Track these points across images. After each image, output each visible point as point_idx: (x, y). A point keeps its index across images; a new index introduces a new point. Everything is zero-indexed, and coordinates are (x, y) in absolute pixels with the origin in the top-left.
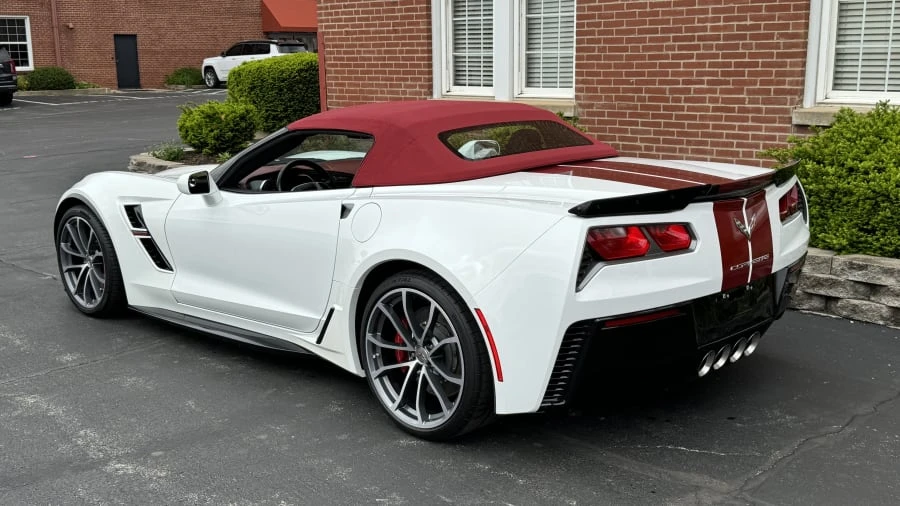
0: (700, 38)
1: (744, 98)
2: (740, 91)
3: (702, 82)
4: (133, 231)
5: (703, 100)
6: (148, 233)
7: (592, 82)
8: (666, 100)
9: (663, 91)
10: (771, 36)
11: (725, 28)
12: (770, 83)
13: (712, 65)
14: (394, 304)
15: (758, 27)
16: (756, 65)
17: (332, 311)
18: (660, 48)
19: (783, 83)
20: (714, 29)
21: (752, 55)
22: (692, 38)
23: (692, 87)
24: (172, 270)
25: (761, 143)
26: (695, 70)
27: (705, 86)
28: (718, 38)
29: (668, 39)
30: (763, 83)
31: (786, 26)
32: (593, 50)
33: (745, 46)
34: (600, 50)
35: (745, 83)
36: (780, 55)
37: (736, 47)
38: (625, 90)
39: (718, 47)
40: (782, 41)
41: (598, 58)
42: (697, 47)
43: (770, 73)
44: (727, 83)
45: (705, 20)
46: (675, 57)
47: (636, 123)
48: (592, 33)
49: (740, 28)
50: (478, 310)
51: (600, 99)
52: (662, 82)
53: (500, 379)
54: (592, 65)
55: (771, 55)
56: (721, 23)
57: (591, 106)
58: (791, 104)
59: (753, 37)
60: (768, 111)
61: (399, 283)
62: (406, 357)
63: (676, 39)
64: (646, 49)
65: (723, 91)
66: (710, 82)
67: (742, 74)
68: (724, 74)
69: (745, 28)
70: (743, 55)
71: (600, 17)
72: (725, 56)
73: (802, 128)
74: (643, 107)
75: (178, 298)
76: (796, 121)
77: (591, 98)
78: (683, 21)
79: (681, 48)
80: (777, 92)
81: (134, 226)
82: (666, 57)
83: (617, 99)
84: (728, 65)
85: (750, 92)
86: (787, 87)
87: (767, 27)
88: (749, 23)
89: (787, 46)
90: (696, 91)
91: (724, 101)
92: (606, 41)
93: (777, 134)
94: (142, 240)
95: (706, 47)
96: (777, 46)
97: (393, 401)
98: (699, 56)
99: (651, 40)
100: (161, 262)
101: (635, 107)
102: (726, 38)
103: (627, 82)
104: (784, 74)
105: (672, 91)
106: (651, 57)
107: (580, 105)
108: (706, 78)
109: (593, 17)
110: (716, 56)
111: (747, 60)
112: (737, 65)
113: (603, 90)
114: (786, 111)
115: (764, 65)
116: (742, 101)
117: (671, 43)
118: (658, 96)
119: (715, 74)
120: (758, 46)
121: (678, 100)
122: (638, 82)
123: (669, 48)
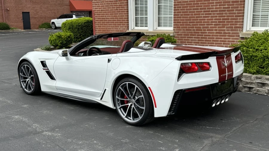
0: (212, 11)
1: (225, 29)
2: (224, 27)
3: (212, 25)
4: (43, 69)
5: (213, 30)
6: (48, 69)
7: (178, 25)
8: (201, 30)
9: (200, 27)
10: (233, 10)
11: (219, 8)
12: (233, 25)
13: (215, 19)
14: (124, 87)
15: (229, 8)
16: (229, 19)
17: (105, 90)
18: (199, 14)
19: (237, 24)
20: (216, 8)
21: (227, 16)
22: (209, 11)
23: (209, 26)
24: (55, 80)
25: (230, 43)
26: (210, 21)
27: (213, 26)
28: (217, 11)
29: (202, 12)
30: (231, 25)
31: (238, 7)
32: (179, 15)
33: (225, 13)
34: (181, 15)
35: (225, 25)
36: (236, 16)
37: (223, 14)
38: (189, 27)
39: (217, 14)
40: (236, 12)
41: (180, 17)
42: (211, 14)
43: (233, 22)
44: (220, 25)
45: (213, 6)
46: (204, 17)
47: (192, 38)
48: (179, 10)
49: (224, 8)
50: (149, 87)
51: (181, 30)
52: (200, 25)
53: (156, 107)
54: (179, 20)
55: (233, 16)
56: (218, 7)
57: (178, 32)
58: (239, 31)
59: (228, 11)
60: (232, 33)
61: (126, 81)
62: (128, 102)
63: (204, 11)
64: (195, 14)
65: (219, 27)
66: (215, 25)
67: (224, 22)
68: (219, 22)
69: (225, 8)
70: (225, 16)
71: (181, 5)
72: (219, 17)
73: (242, 38)
74: (194, 33)
75: (57, 88)
76: (240, 36)
77: (178, 30)
78: (207, 6)
79: (206, 14)
80: (235, 27)
81: (44, 67)
82: (201, 17)
83: (186, 30)
84: (220, 19)
85: (227, 28)
86: (238, 26)
87: (232, 8)
88: (226, 6)
89: (238, 13)
90: (211, 27)
91: (219, 30)
92: (183, 12)
93: (235, 40)
94: (46, 71)
95: (213, 14)
96: (235, 13)
97: (124, 115)
98: (211, 17)
99: (197, 12)
100: (52, 78)
101: (192, 33)
102: (220, 11)
103: (190, 25)
104: (237, 22)
105: (203, 27)
106: (197, 17)
107: (175, 32)
108: (213, 23)
109: (179, 5)
110: (216, 17)
111: (226, 18)
112: (223, 19)
113: (182, 27)
114: (238, 33)
115: (231, 19)
116: (225, 30)
117: (203, 13)
118: (199, 29)
119: (216, 22)
120: (229, 13)
121: (205, 30)
122: (193, 25)
123: (202, 14)
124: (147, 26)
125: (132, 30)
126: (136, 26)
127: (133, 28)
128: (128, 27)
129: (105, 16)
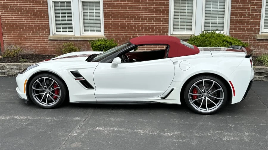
0: (141, 19)
1: (154, 34)
2: (153, 32)
3: (143, 30)
4: (75, 79)
5: (143, 35)
6: (84, 78)
7: (110, 30)
8: (133, 35)
9: (132, 33)
10: (160, 19)
11: (148, 17)
12: (161, 30)
13: (145, 26)
15: (157, 17)
16: (157, 26)
17: (173, 89)
18: (130, 22)
19: (164, 30)
20: (145, 17)
21: (155, 23)
22: (139, 19)
23: (140, 31)
24: (93, 88)
26: (141, 27)
27: (144, 31)
28: (146, 19)
29: (132, 19)
30: (159, 30)
31: (164, 17)
32: (110, 22)
33: (154, 21)
34: (112, 22)
35: (154, 30)
36: (163, 23)
37: (152, 21)
38: (120, 32)
39: (147, 21)
41: (111, 24)
42: (141, 21)
43: (161, 28)
44: (150, 30)
45: (143, 15)
46: (134, 24)
47: (124, 41)
48: (109, 17)
49: (152, 17)
50: (230, 81)
51: (113, 35)
52: (131, 30)
53: (234, 95)
54: (110, 26)
55: (161, 23)
56: (147, 15)
57: (110, 37)
58: (166, 35)
59: (155, 19)
63: (134, 19)
64: (126, 22)
65: (148, 32)
66: (144, 30)
67: (153, 28)
68: (148, 28)
69: (154, 17)
70: (153, 23)
71: (111, 13)
72: (148, 24)
74: (126, 37)
75: (95, 96)
77: (110, 35)
78: (137, 15)
79: (136, 21)
80: (162, 32)
82: (132, 24)
83: (118, 35)
84: (150, 26)
85: (155, 32)
86: (165, 31)
87: (159, 17)
88: (154, 15)
89: (164, 21)
90: (141, 32)
91: (149, 34)
92: (113, 19)
94: (80, 81)
95: (143, 21)
96: (162, 21)
97: (198, 108)
98: (141, 24)
99: (127, 19)
100: (89, 87)
101: (124, 37)
102: (148, 19)
103: (121, 30)
104: (164, 28)
105: (134, 32)
106: (128, 24)
107: (106, 37)
108: (144, 29)
109: (109, 13)
110: (146, 24)
111: (154, 25)
112: (152, 26)
113: (113, 33)
115: (159, 26)
117: (133, 20)
118: (130, 34)
119: (146, 28)
120: (157, 21)
121: (136, 35)
122: (124, 30)
123: (133, 21)
124: (72, 32)
125: (53, 35)
126: (57, 31)
127: (54, 33)
128: (49, 32)
129: (18, 22)
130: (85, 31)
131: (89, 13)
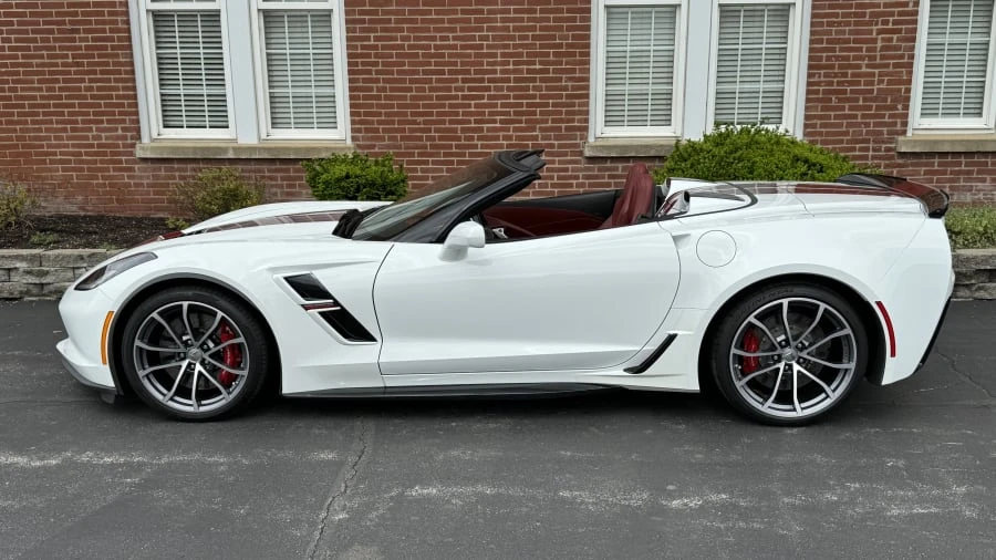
0: (490, 81)
1: (537, 135)
2: (534, 130)
3: (495, 121)
4: (303, 306)
5: (497, 138)
6: (336, 303)
7: (372, 122)
8: (459, 139)
9: (455, 130)
10: (560, 80)
11: (514, 71)
12: (562, 121)
13: (503, 105)
15: (547, 71)
16: (547, 105)
17: (671, 338)
18: (449, 89)
19: (573, 121)
20: (503, 72)
21: (542, 97)
22: (482, 80)
23: (485, 126)
25: (556, 175)
26: (487, 110)
27: (498, 125)
28: (508, 80)
29: (456, 80)
30: (554, 121)
31: (574, 71)
32: (371, 89)
33: (535, 88)
34: (379, 90)
35: (537, 121)
36: (568, 96)
37: (528, 89)
38: (411, 130)
39: (509, 89)
40: (570, 84)
41: (378, 98)
42: (488, 89)
43: (560, 113)
44: (521, 122)
45: (495, 63)
46: (464, 97)
47: (427, 163)
48: (369, 72)
49: (529, 71)
50: (879, 303)
51: (383, 139)
52: (451, 122)
53: (893, 354)
54: (372, 106)
55: (561, 97)
56: (511, 67)
57: (373, 147)
58: (581, 139)
59: (542, 80)
60: (560, 146)
61: (780, 295)
63: (464, 81)
64: (431, 89)
65: (515, 130)
66: (502, 122)
67: (535, 113)
68: (516, 113)
69: (535, 71)
70: (534, 97)
71: (376, 56)
72: (515, 97)
73: (591, 159)
74: (433, 146)
75: (381, 369)
76: (588, 153)
77: (372, 138)
78: (473, 64)
79: (470, 89)
80: (567, 129)
82: (456, 97)
83: (402, 138)
84: (521, 105)
85: (542, 130)
86: (576, 124)
87: (555, 71)
88: (538, 67)
89: (574, 88)
90: (489, 130)
91: (518, 138)
92: (385, 81)
93: (570, 166)
94: (320, 313)
95: (496, 89)
96: (566, 88)
98: (490, 97)
99: (438, 81)
100: (355, 333)
101: (425, 147)
102: (516, 80)
103: (415, 122)
104: (574, 113)
105: (463, 130)
106: (439, 98)
107: (359, 146)
108: (498, 118)
109: (369, 56)
110: (508, 97)
111: (538, 101)
112: (528, 105)
113: (384, 130)
114: (576, 146)
115: (554, 105)
116: (536, 138)
117: (460, 84)
118: (450, 135)
119: (508, 113)
120: (548, 88)
121: (472, 138)
122: (425, 122)
123: (457, 89)
124: (227, 127)
125: (153, 141)
126: (165, 126)
127: (156, 133)
128: (138, 130)
129: (15, 90)
130: (274, 125)
131: (291, 54)
